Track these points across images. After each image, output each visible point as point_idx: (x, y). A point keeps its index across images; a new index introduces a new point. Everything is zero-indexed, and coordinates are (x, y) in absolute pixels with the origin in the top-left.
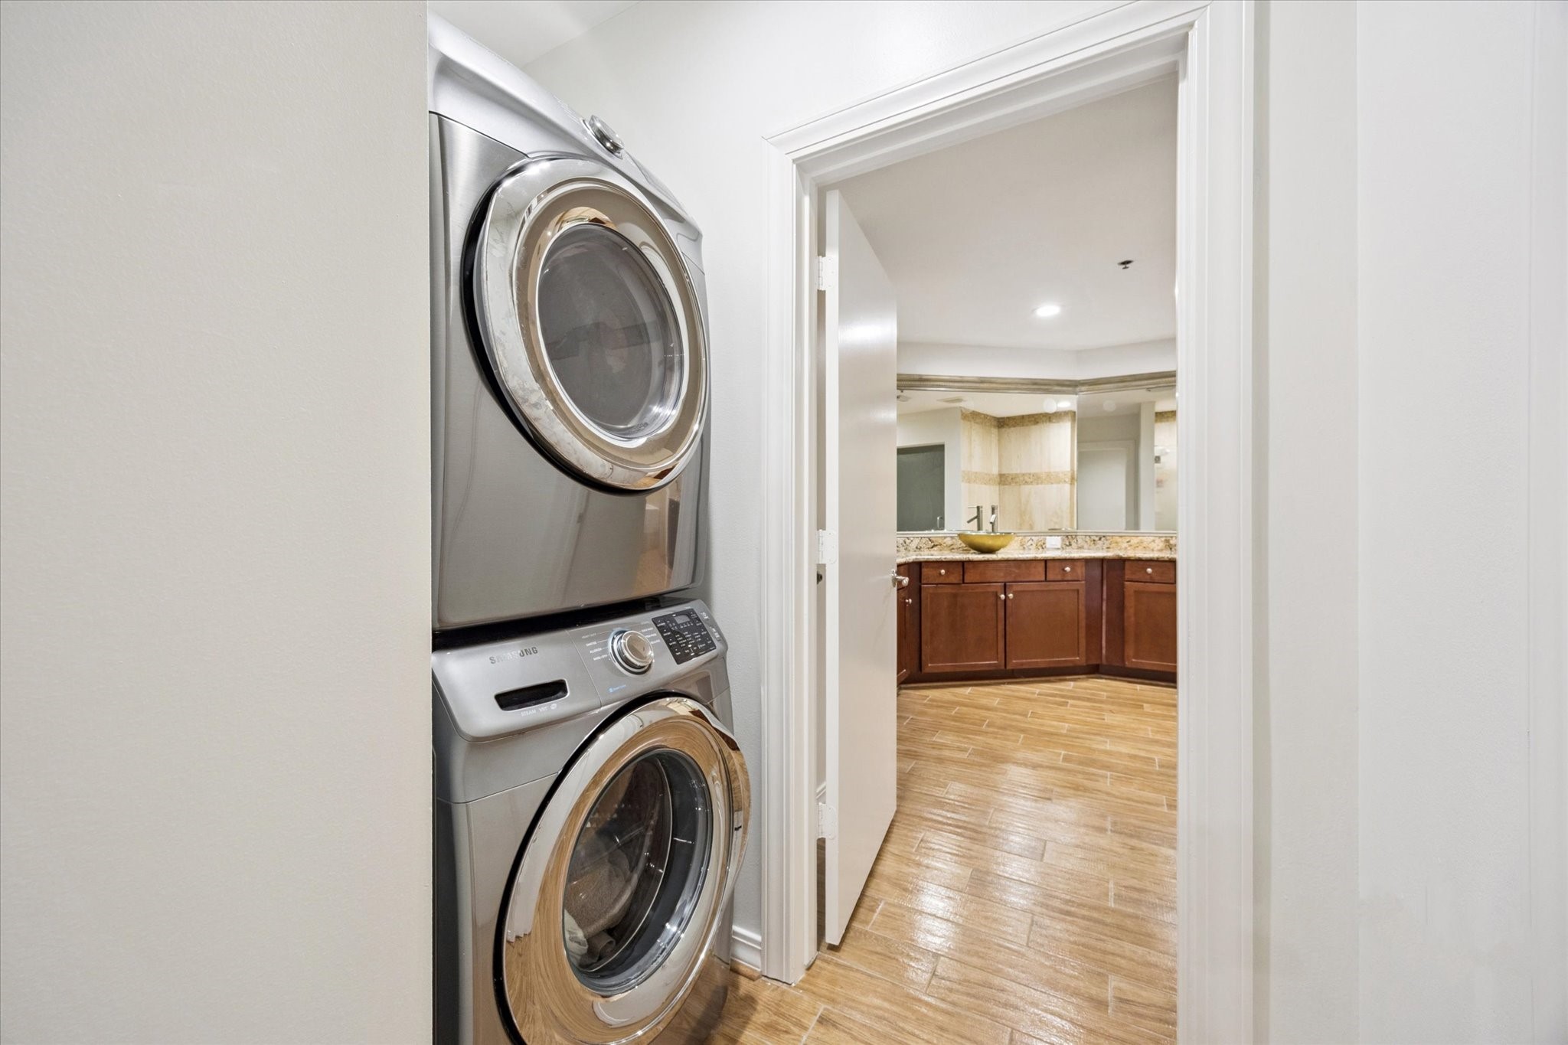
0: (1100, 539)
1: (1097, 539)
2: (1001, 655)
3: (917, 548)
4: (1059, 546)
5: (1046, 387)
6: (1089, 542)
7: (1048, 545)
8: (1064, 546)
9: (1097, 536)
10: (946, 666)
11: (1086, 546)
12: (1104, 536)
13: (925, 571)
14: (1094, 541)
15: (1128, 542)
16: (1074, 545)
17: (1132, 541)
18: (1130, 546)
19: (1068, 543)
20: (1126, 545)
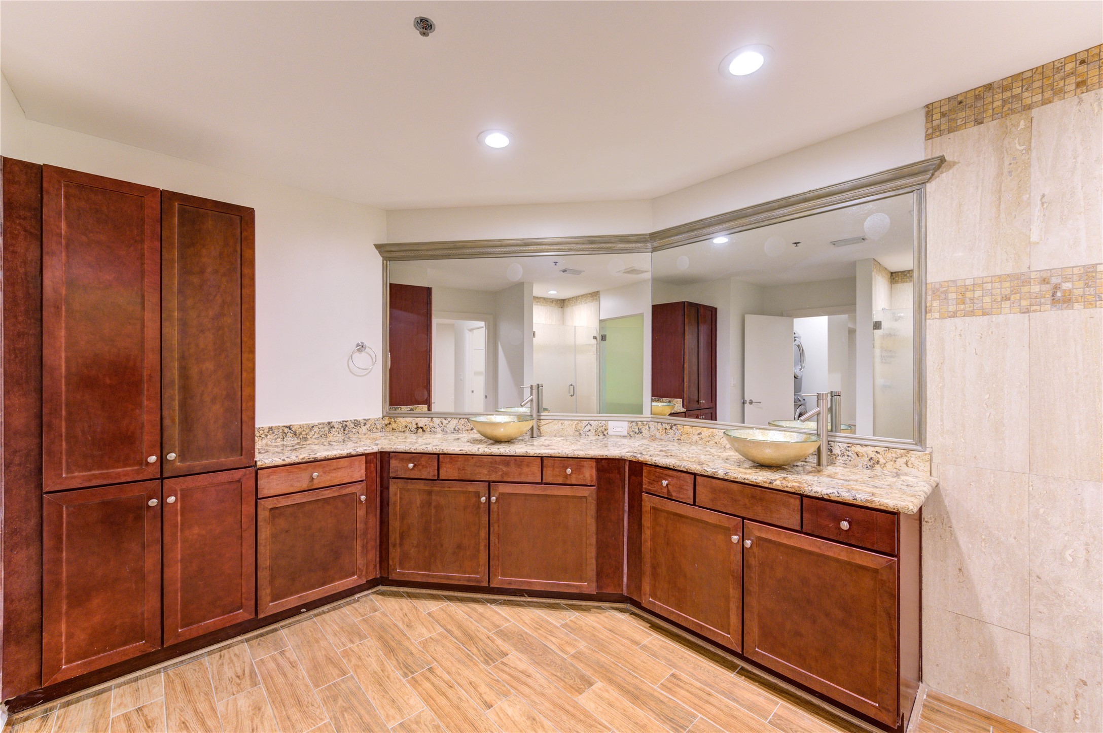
0: (671, 428)
1: (668, 427)
2: (484, 569)
3: (455, 429)
4: (626, 434)
5: (608, 245)
6: (661, 430)
7: (610, 432)
8: (632, 434)
9: (668, 424)
10: (418, 575)
11: (658, 436)
12: (675, 425)
13: (394, 463)
14: (666, 429)
15: (698, 434)
16: (645, 432)
17: (703, 433)
18: (701, 439)
19: (637, 430)
20: (696, 438)
